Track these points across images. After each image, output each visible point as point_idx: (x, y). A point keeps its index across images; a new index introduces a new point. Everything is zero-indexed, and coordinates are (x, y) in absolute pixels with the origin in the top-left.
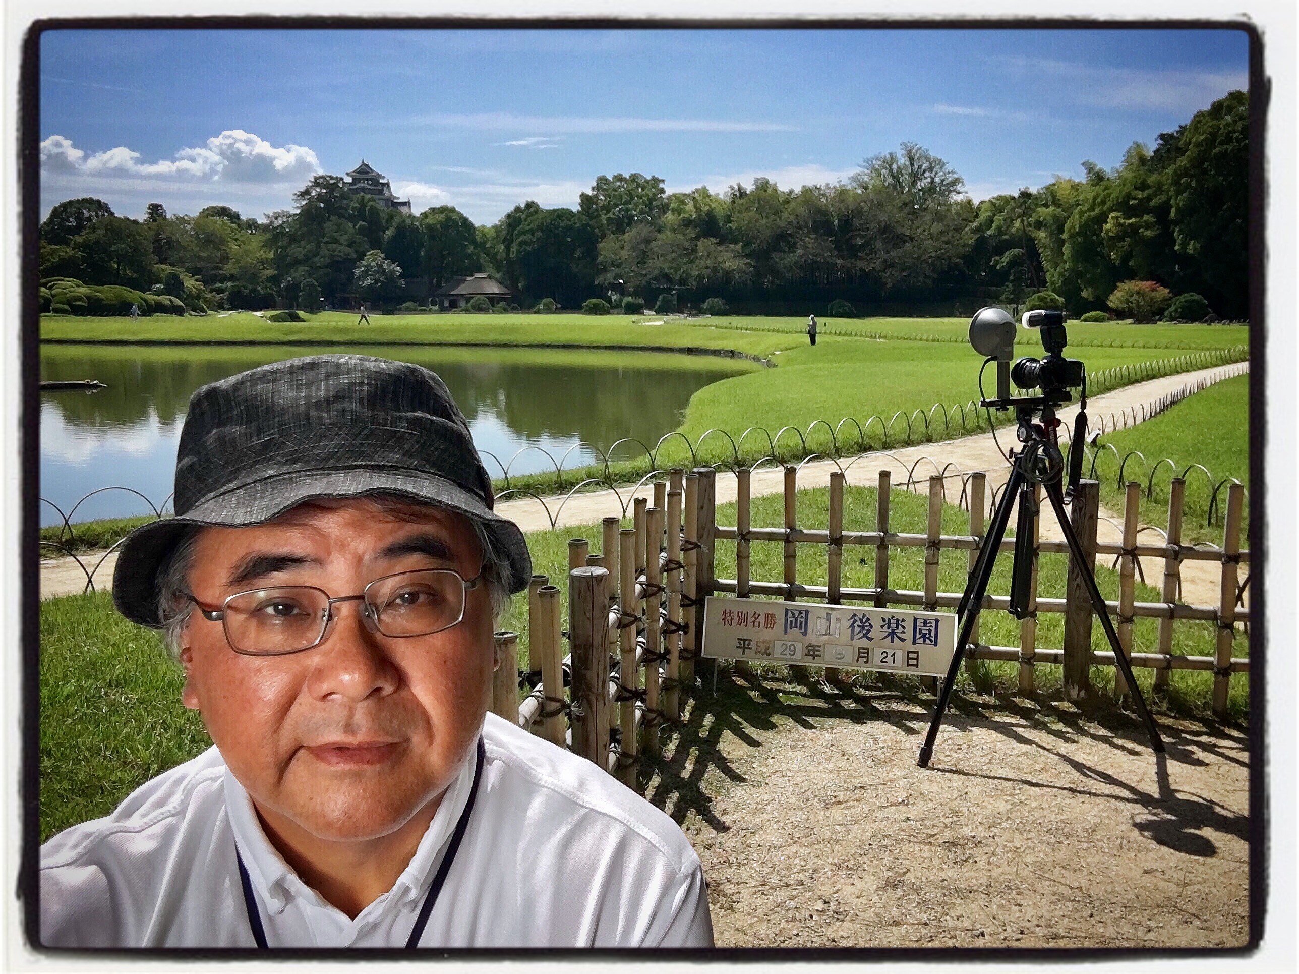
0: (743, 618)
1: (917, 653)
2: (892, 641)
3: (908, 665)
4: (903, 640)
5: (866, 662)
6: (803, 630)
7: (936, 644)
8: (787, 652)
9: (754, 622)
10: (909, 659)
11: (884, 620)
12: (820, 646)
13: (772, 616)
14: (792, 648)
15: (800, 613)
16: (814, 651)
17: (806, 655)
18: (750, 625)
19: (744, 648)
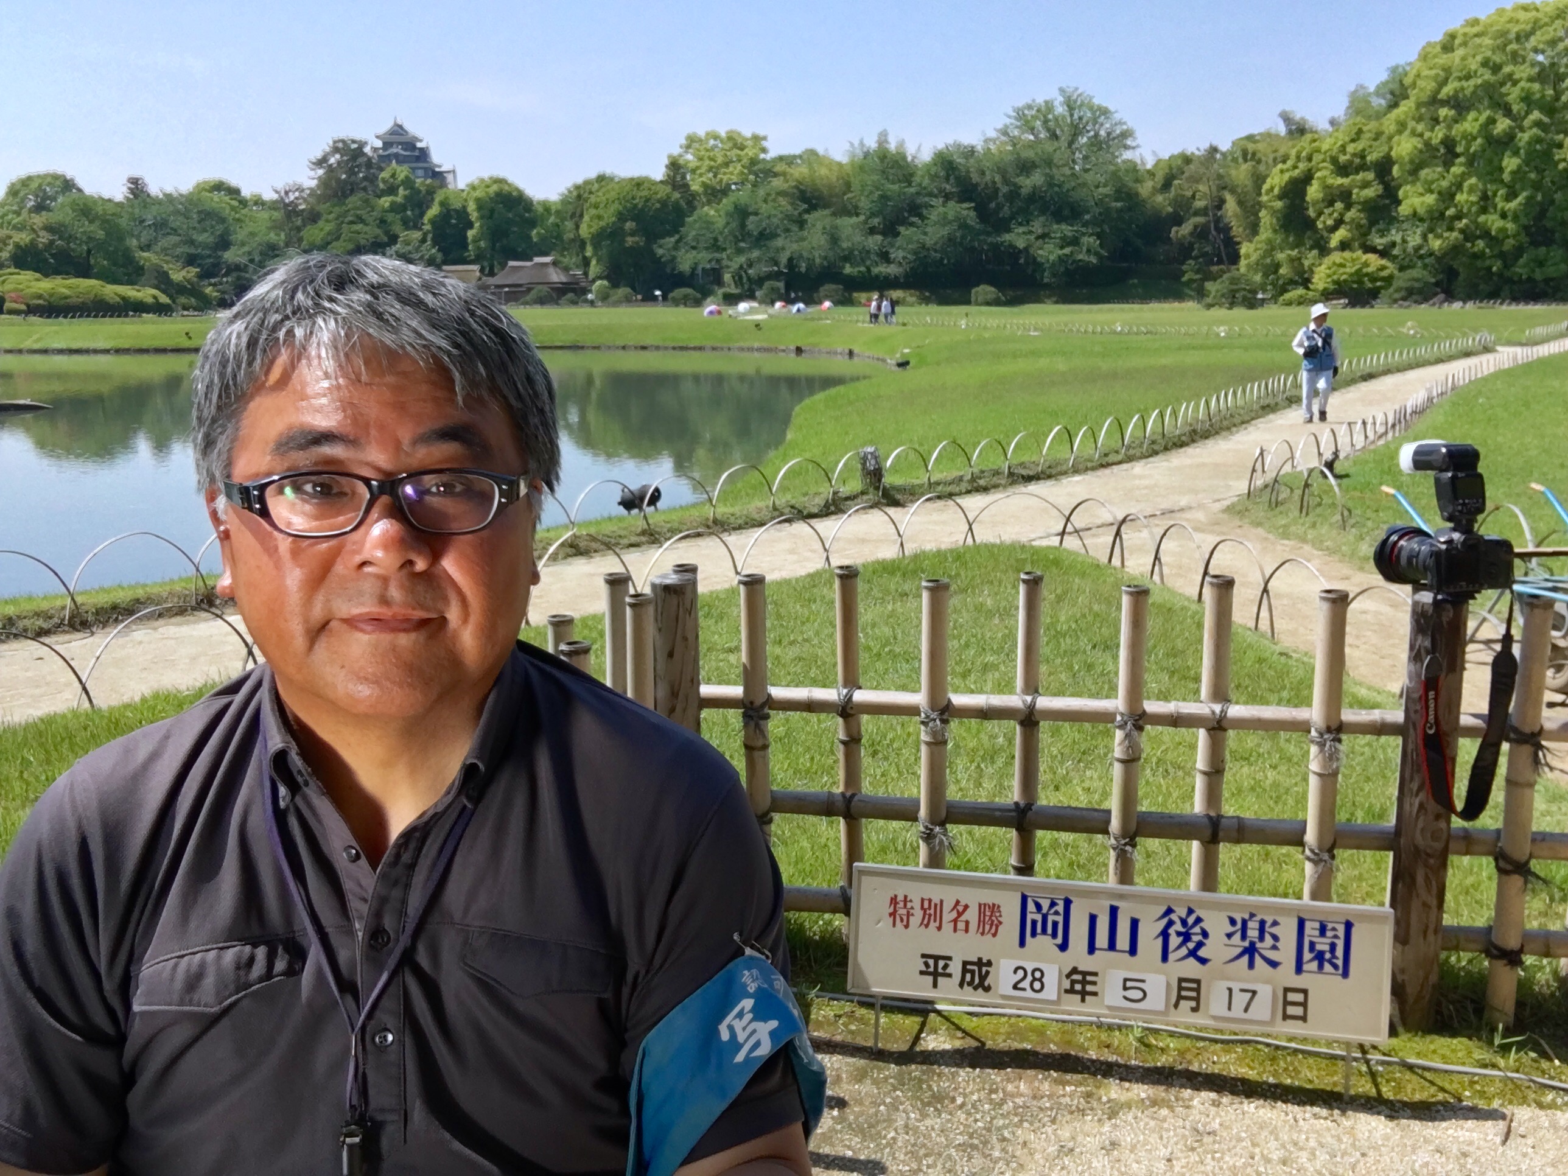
0: (932, 913)
1: (1305, 992)
2: (1251, 965)
3: (1286, 1017)
4: (1274, 964)
5: (1195, 1010)
6: (1059, 940)
7: (1345, 974)
8: (1026, 984)
9: (955, 921)
10: (1286, 1003)
11: (1233, 922)
12: (1095, 974)
13: (994, 908)
14: (1038, 975)
15: (1053, 904)
16: (1084, 982)
17: (1066, 991)
18: (948, 927)
19: (935, 975)
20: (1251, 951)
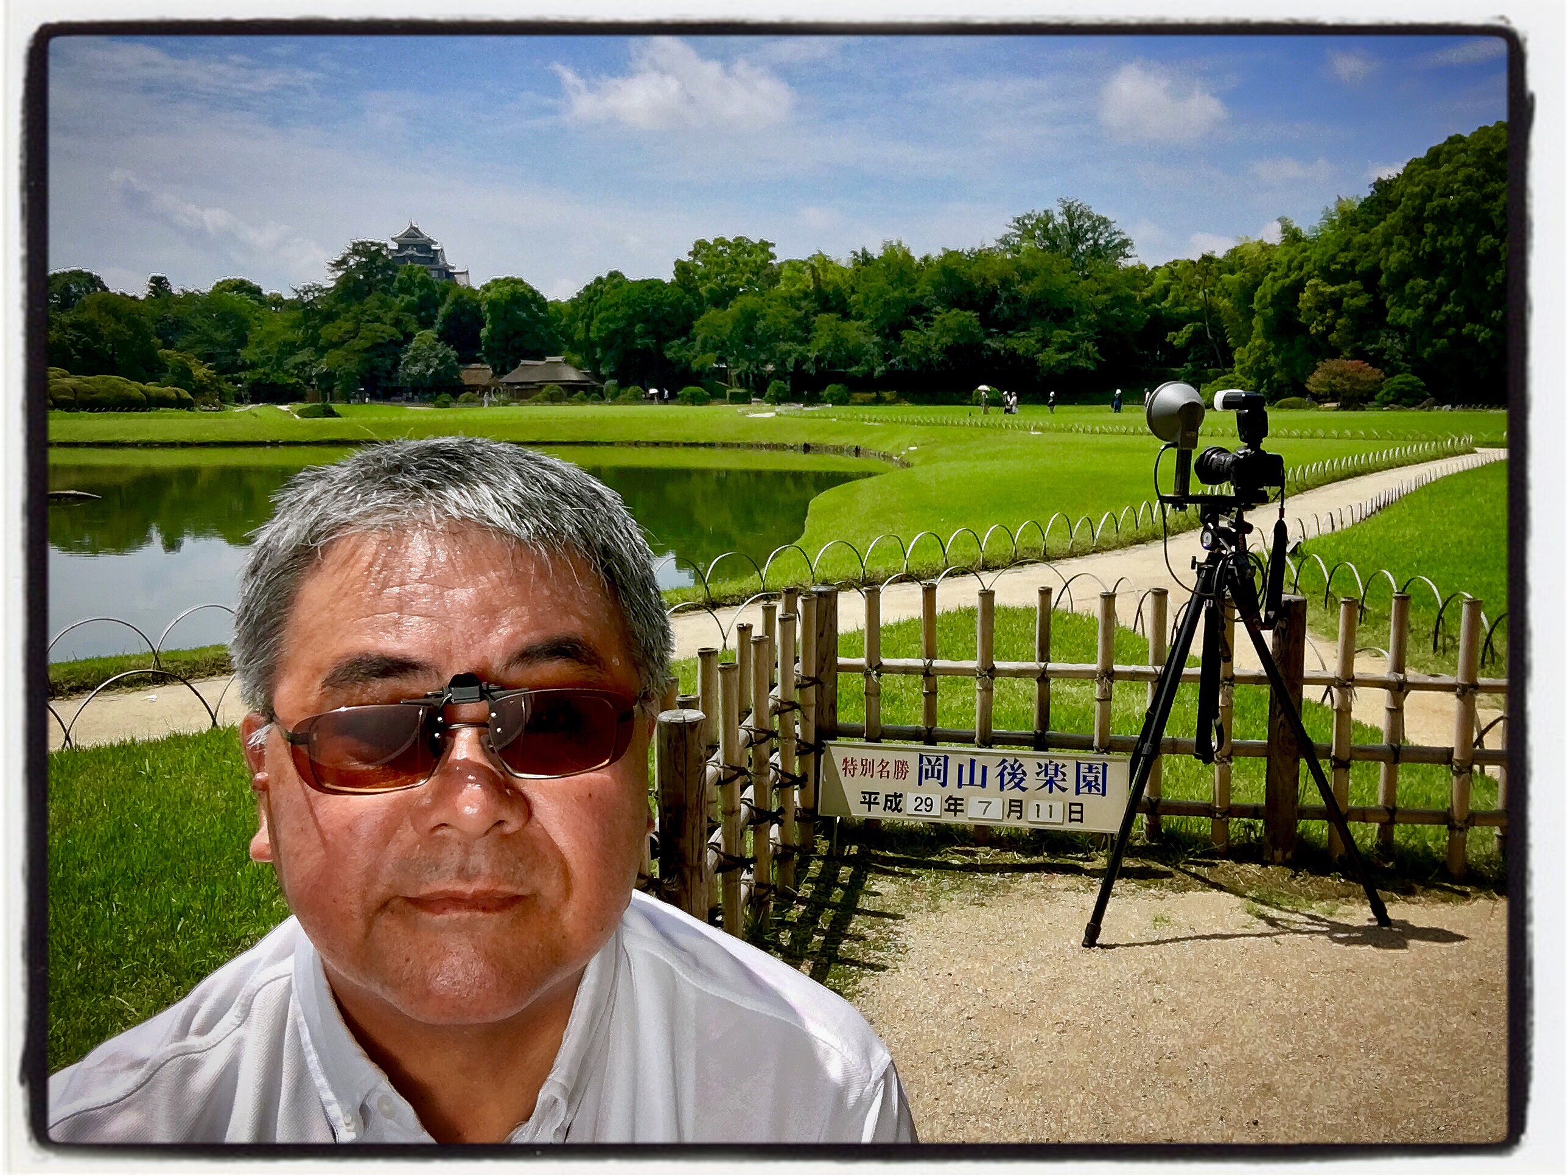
0: (867, 767)
1: (1081, 805)
2: (1051, 791)
3: (1071, 820)
4: (1064, 790)
5: (1019, 818)
6: (941, 780)
7: (1104, 794)
8: (922, 807)
9: (881, 772)
10: (1071, 812)
11: (1040, 766)
12: (962, 799)
13: (904, 763)
14: (929, 802)
15: (938, 760)
16: (956, 804)
17: (947, 810)
18: (877, 775)
19: (870, 803)
20: (1050, 782)
